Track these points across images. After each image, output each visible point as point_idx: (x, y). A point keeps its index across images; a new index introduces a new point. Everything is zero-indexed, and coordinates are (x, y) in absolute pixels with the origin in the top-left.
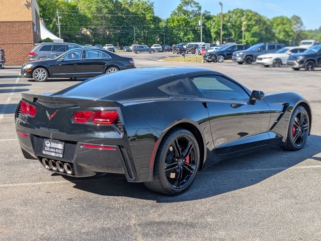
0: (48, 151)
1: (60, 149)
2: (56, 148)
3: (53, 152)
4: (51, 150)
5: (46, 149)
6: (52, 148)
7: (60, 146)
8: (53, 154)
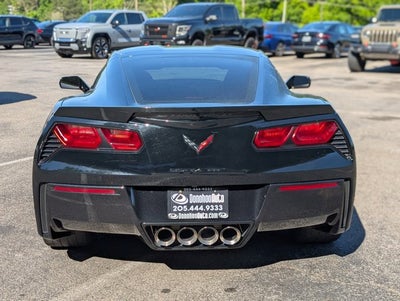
0: (183, 212)
1: (218, 204)
2: (205, 205)
3: (200, 212)
4: (192, 208)
5: (175, 208)
6: (195, 205)
7: (217, 198)
8: (200, 216)
